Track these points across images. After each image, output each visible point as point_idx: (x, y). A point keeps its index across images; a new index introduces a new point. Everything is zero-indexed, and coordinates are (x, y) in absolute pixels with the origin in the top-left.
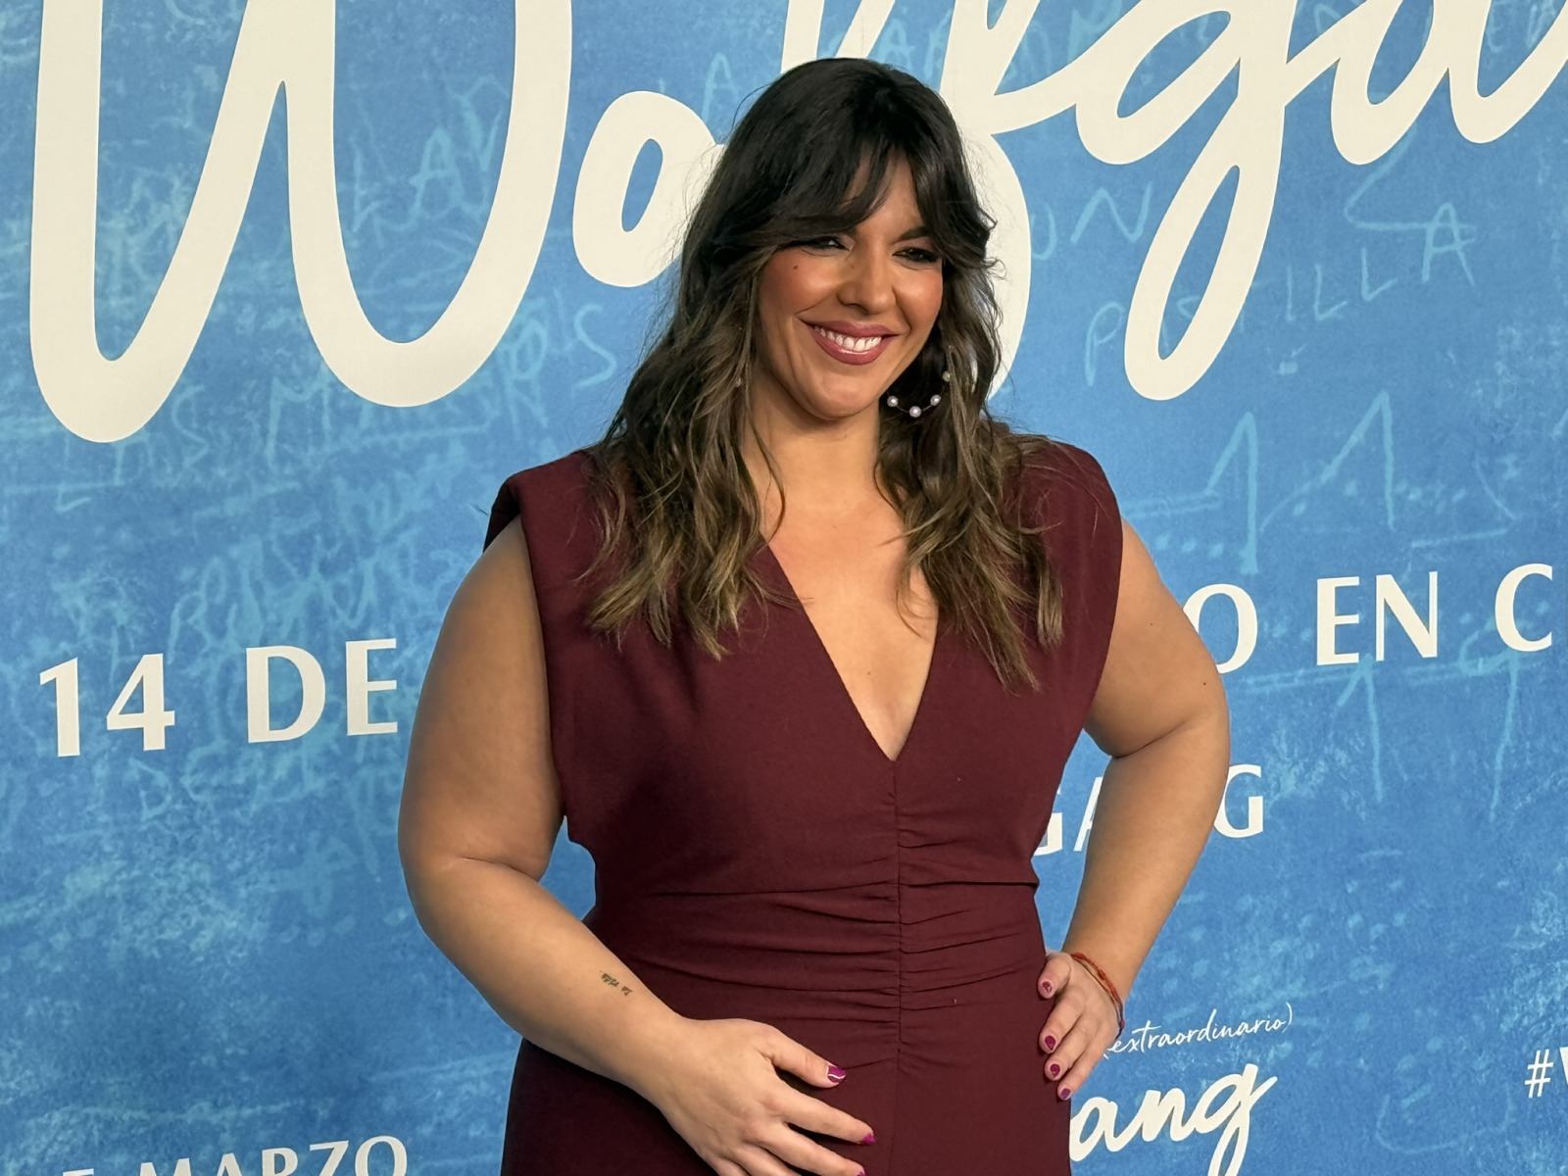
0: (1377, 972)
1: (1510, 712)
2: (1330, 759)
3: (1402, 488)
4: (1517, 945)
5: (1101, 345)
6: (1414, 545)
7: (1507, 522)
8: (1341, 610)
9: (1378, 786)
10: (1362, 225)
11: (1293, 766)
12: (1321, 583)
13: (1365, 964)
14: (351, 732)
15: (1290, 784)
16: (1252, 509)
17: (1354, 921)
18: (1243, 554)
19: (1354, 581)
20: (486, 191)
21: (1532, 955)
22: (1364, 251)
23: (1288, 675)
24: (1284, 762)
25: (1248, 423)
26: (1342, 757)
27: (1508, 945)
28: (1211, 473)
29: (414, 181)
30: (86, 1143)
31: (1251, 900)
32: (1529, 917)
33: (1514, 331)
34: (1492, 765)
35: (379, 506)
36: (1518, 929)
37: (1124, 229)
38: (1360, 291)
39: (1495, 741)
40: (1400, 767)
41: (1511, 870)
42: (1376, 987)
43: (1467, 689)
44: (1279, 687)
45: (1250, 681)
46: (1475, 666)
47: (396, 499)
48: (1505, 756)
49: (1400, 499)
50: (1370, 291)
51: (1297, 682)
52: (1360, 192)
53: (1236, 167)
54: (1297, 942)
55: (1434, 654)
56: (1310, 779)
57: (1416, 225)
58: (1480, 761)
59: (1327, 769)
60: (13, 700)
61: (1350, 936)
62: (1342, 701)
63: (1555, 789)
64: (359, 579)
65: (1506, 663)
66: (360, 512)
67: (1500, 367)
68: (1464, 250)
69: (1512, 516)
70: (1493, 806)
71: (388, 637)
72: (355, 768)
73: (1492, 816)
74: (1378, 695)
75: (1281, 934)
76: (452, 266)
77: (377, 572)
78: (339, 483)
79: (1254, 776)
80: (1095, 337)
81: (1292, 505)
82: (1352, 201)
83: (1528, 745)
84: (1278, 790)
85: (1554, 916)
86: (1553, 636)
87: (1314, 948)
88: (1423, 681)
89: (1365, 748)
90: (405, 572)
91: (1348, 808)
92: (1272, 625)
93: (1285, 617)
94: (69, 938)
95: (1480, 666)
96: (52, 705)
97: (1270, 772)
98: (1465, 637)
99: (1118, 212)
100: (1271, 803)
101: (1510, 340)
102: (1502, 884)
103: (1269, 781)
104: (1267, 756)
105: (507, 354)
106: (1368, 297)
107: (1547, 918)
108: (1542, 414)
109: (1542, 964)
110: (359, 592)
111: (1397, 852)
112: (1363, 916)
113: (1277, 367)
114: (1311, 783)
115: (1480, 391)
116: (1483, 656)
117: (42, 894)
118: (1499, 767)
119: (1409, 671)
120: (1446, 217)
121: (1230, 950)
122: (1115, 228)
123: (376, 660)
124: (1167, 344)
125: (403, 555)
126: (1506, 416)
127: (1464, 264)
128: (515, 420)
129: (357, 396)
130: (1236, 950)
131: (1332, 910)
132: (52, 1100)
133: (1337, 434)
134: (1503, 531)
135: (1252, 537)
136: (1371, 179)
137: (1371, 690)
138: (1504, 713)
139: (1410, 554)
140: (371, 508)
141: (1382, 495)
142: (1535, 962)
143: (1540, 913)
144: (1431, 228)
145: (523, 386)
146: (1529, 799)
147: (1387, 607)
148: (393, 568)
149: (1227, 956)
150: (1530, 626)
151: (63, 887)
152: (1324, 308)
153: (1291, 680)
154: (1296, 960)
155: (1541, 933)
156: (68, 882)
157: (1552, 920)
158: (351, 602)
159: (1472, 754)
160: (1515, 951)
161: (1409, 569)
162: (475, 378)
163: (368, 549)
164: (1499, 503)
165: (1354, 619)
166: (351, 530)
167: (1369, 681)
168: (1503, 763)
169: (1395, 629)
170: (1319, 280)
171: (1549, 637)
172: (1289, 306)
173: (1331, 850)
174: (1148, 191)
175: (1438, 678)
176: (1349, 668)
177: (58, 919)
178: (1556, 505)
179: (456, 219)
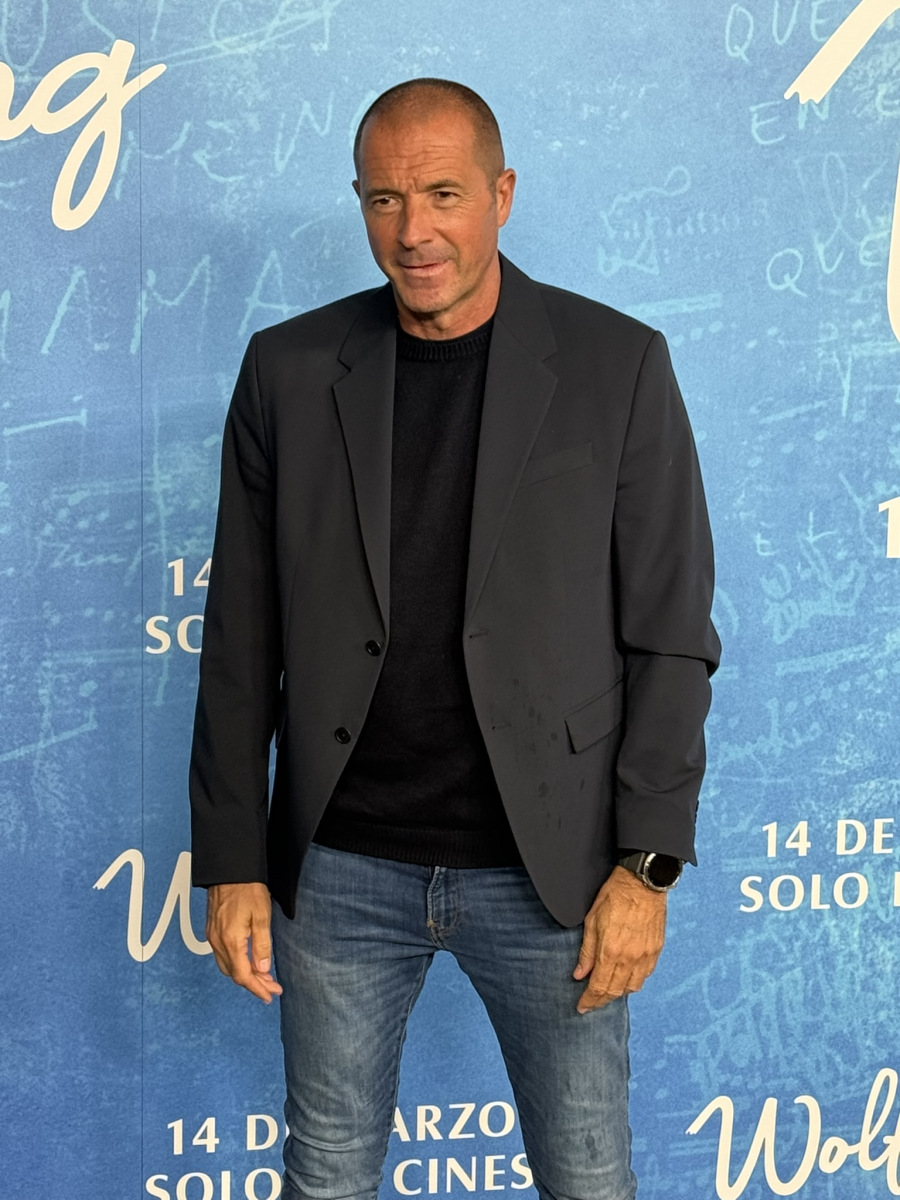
30: (890, 802)
60: (861, 520)
94: (887, 672)
96: (884, 524)
117: (871, 644)
132: (870, 774)
151: (885, 640)
156: (887, 637)
177: (880, 659)
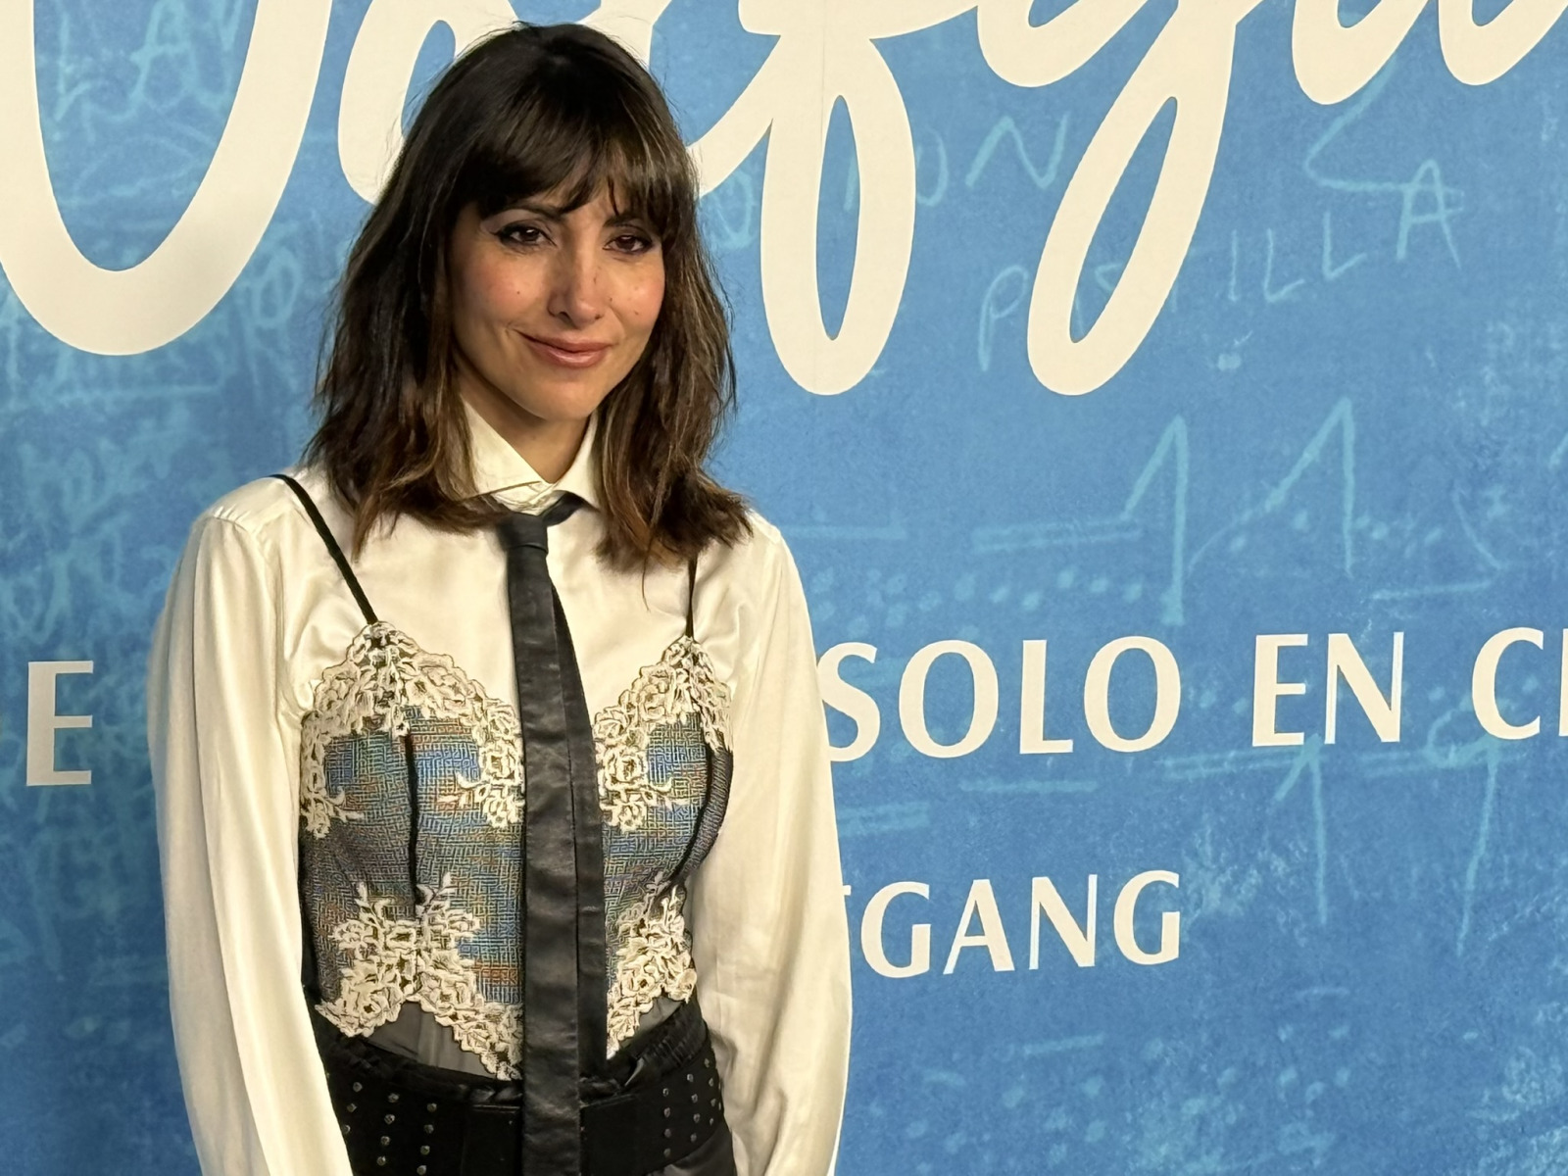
0: (1312, 1144)
1: (1487, 816)
2: (1265, 868)
3: (1364, 521)
4: (1484, 1114)
5: (999, 320)
6: (1377, 596)
7: (1491, 572)
8: (1284, 676)
9: (1322, 904)
10: (1325, 182)
11: (1218, 875)
12: (1260, 639)
13: (1299, 1133)
14: (30, 782)
15: (1214, 897)
16: (1179, 538)
17: (1287, 1077)
18: (1165, 598)
19: (1301, 640)
20: (229, 79)
21: (1502, 1130)
22: (1327, 215)
23: (1216, 757)
24: (1208, 869)
25: (1177, 429)
26: (1279, 866)
27: (1474, 1114)
28: (1128, 494)
29: (136, 57)
31: (1161, 1045)
32: (1500, 1079)
33: (1506, 328)
34: (1462, 884)
35: (77, 484)
36: (1487, 1094)
37: (1032, 171)
38: (1320, 267)
39: (1467, 852)
40: (1350, 881)
41: (1480, 1020)
42: (1311, 1163)
43: (1436, 784)
44: (1204, 772)
45: (1169, 763)
46: (1446, 756)
47: (100, 477)
48: (1478, 873)
49: (1360, 537)
50: (1333, 268)
51: (1227, 767)
52: (1325, 139)
53: (1174, 99)
54: (1217, 1101)
55: (1396, 738)
56: (1239, 892)
57: (1390, 186)
58: (1447, 878)
59: (1260, 880)
61: (1282, 1096)
62: (1281, 794)
63: (1538, 917)
64: (48, 580)
65: (1483, 753)
66: (52, 493)
67: (1489, 373)
68: (1450, 219)
69: (1497, 564)
70: (1462, 935)
71: (84, 658)
72: (35, 829)
73: (1460, 947)
74: (1326, 787)
75: (1196, 1090)
76: (183, 173)
77: (72, 572)
78: (27, 451)
79: (1171, 885)
80: (991, 309)
81: (1228, 538)
82: (1315, 150)
83: (1506, 859)
84: (1198, 905)
85: (1531, 1081)
86: (1541, 720)
87: (1236, 1110)
88: (1380, 772)
89: (1308, 855)
90: (108, 574)
91: (1284, 931)
92: (1199, 690)
93: (1215, 683)
95: (1452, 755)
97: (1189, 881)
98: (1435, 718)
99: (1027, 150)
100: (1190, 922)
101: (1500, 340)
102: (1470, 1036)
103: (1189, 892)
104: (1187, 860)
105: (248, 291)
106: (1330, 275)
107: (1522, 1081)
108: (1537, 437)
109: (1515, 1142)
110: (47, 597)
111: (1343, 991)
112: (1300, 1073)
113: (1216, 361)
114: (1239, 897)
115: (1463, 404)
116: (1456, 743)
118: (1470, 886)
119: (1366, 758)
120: (1428, 177)
121: (1133, 1108)
122: (1021, 168)
123: (67, 689)
124: (1080, 322)
125: (106, 551)
126: (1494, 437)
127: (1449, 238)
128: (256, 382)
129: (54, 339)
130: (1140, 1110)
131: (1261, 1063)
133: (1286, 451)
134: (1486, 584)
135: (1178, 577)
136: (1338, 124)
137: (1317, 782)
138: (1479, 815)
139: (1371, 607)
140: (67, 486)
141: (1338, 529)
142: (1505, 1137)
143: (1514, 1075)
144: (1410, 191)
145: (268, 337)
146: (1505, 928)
147: (1341, 676)
148: (92, 568)
149: (1129, 1117)
150: (1513, 708)
152: (1276, 286)
153: (1219, 763)
154: (1214, 1124)
155: (1514, 1101)
157: (1529, 1083)
158: (37, 609)
159: (1438, 868)
160: (1481, 1122)
161: (1369, 628)
162: (206, 322)
163: (61, 541)
164: (1482, 548)
165: (1299, 689)
166: (42, 515)
167: (1315, 769)
168: (1478, 880)
169: (1350, 706)
170: (1271, 252)
171: (1537, 722)
172: (1233, 282)
173: (1261, 985)
174: (1064, 123)
175: (1400, 770)
176: (1291, 752)
178: (1551, 553)
179: (189, 111)
